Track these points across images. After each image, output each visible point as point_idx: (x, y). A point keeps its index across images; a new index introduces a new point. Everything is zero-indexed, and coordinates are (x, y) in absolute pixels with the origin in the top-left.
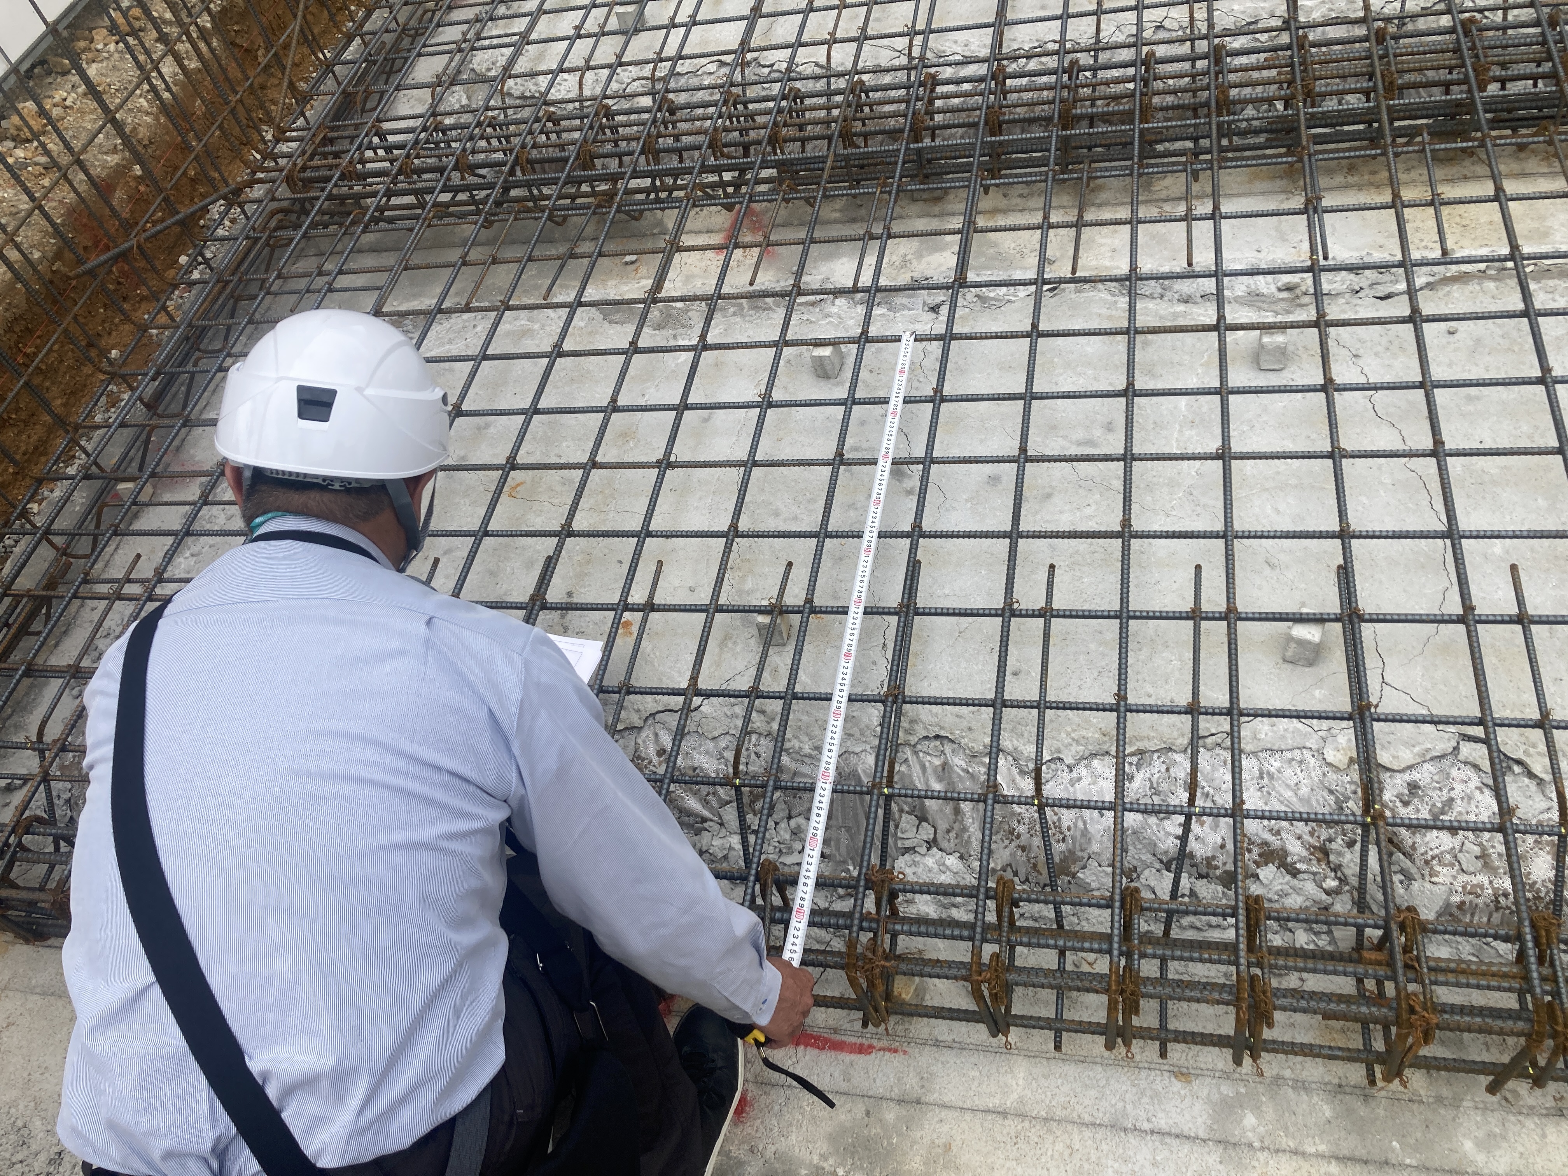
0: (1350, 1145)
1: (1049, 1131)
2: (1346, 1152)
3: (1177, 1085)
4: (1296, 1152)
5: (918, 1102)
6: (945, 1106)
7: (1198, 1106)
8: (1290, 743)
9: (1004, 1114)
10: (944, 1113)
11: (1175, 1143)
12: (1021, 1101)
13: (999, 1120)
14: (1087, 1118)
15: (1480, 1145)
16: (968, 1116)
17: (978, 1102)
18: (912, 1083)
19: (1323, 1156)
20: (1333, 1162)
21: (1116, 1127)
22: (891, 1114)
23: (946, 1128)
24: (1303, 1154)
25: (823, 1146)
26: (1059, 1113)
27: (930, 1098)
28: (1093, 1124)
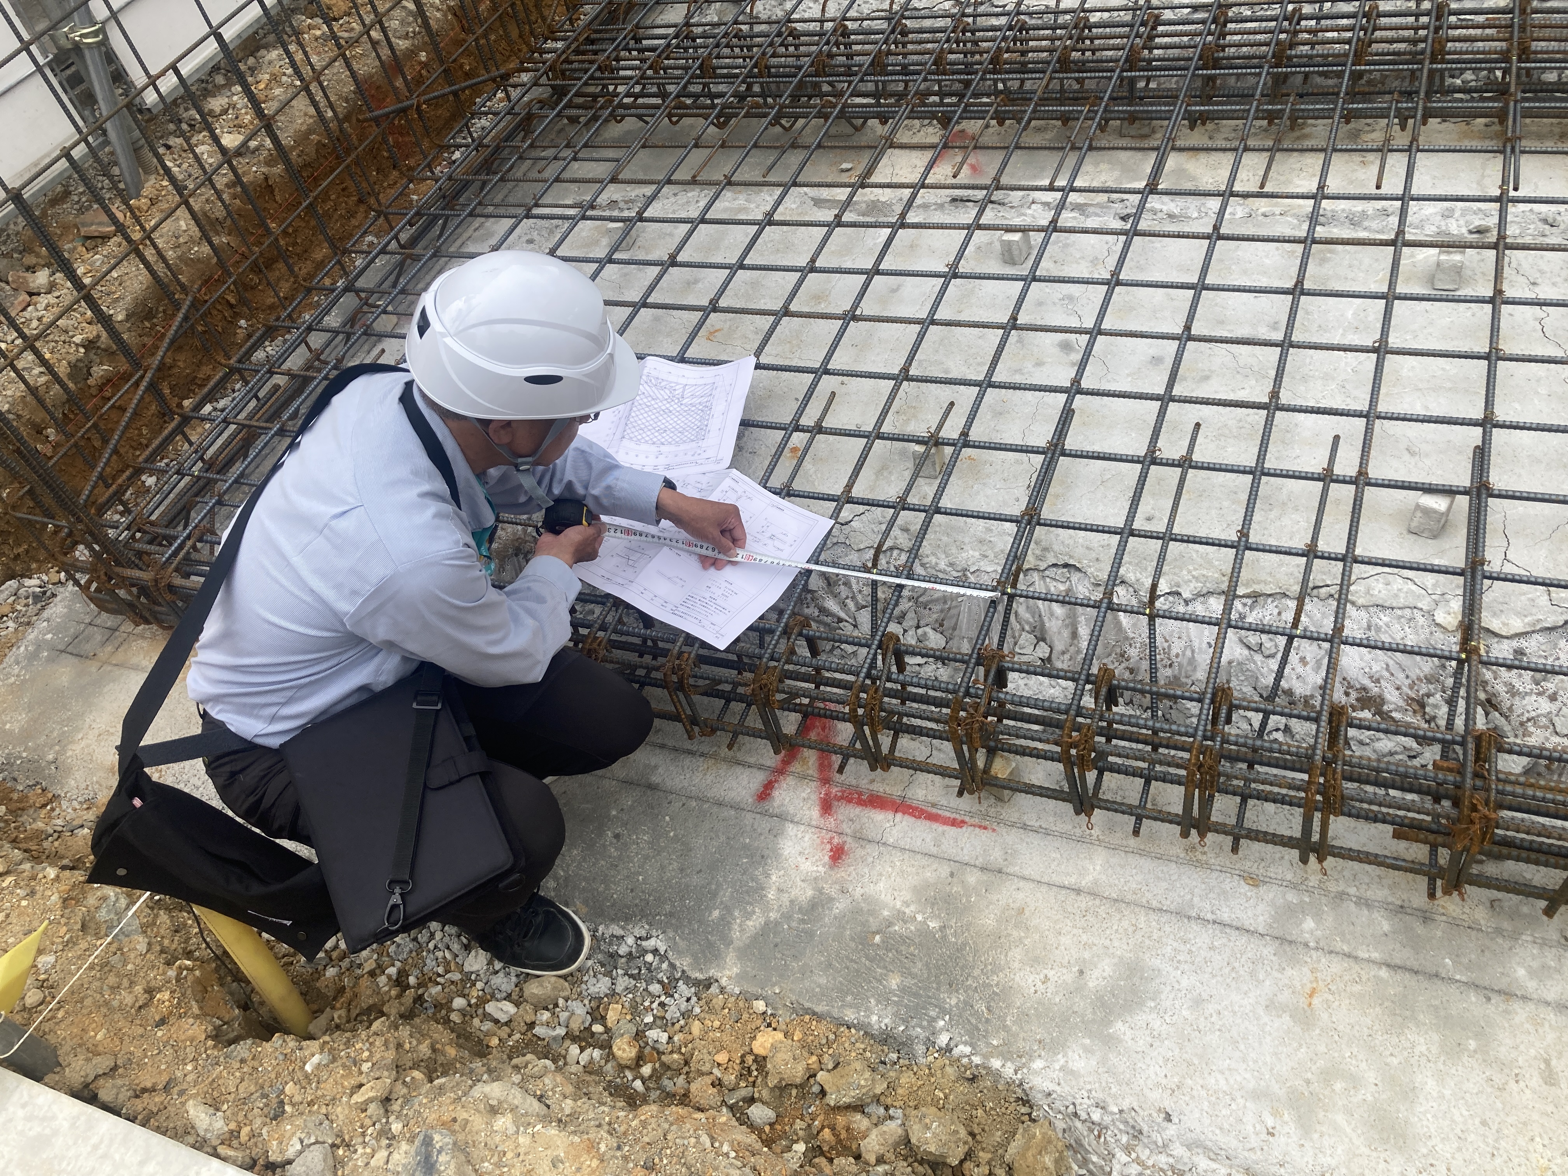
0: (1402, 956)
1: (1119, 911)
2: (1398, 962)
3: (1244, 888)
4: (1349, 956)
5: (1000, 872)
6: (1024, 878)
7: (1261, 907)
8: (1402, 602)
9: (1078, 891)
10: (1022, 884)
11: (1234, 933)
12: (1096, 882)
13: (1073, 896)
14: (1155, 904)
15: (1532, 973)
16: (1044, 889)
17: (1055, 879)
18: (996, 856)
19: (1374, 962)
20: (1384, 968)
21: (1182, 914)
22: (972, 878)
23: (1021, 895)
24: (1356, 958)
25: (907, 896)
26: (1129, 897)
27: (1010, 870)
28: (1160, 910)
